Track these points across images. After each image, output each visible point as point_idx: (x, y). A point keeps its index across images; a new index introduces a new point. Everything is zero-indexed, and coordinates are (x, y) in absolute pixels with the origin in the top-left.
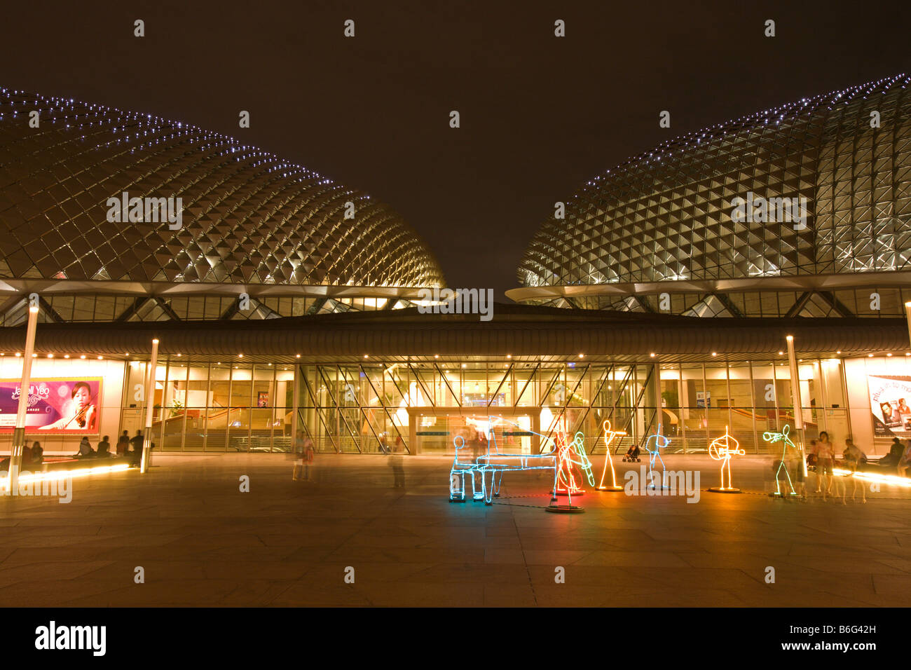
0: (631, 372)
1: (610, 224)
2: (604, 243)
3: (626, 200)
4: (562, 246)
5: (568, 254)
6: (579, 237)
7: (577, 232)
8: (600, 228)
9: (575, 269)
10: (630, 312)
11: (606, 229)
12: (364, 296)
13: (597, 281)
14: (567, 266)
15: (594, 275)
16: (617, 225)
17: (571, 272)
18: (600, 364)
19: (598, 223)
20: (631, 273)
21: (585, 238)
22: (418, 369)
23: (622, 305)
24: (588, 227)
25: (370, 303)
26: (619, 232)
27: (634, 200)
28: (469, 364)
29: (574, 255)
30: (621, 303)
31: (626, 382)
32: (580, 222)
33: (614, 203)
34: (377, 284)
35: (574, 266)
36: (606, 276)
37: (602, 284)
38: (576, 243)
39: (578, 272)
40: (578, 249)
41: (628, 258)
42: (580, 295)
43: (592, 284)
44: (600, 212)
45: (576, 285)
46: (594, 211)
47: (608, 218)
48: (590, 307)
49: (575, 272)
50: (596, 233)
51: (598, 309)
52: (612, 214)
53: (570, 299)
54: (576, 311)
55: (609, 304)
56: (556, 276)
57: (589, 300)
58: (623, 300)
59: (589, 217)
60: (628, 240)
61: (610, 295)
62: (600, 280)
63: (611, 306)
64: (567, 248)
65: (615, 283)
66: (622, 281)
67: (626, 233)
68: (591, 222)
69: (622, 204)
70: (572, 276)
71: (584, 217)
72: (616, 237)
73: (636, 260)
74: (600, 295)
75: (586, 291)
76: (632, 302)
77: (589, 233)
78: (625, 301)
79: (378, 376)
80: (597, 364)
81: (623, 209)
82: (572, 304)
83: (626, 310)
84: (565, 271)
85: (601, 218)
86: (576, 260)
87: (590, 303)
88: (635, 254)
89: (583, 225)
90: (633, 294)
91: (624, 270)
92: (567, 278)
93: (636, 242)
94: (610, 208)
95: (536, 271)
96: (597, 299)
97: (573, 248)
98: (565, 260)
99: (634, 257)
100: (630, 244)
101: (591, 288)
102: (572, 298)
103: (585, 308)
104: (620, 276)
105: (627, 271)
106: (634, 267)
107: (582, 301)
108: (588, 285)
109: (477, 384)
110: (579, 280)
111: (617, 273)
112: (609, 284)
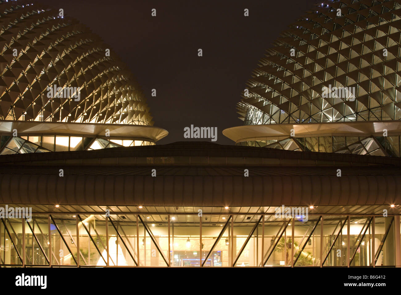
0: (368, 226)
1: (346, 52)
2: (339, 75)
3: (363, 25)
4: (291, 77)
5: (297, 86)
6: (311, 67)
7: (309, 61)
8: (334, 57)
9: (306, 104)
10: (367, 156)
11: (342, 58)
12: (55, 134)
13: (331, 119)
14: (296, 100)
15: (328, 112)
16: (354, 54)
17: (300, 108)
18: (334, 217)
19: (332, 51)
20: (369, 110)
21: (318, 68)
22: (118, 222)
23: (359, 148)
24: (321, 55)
25: (62, 142)
26: (356, 61)
27: (373, 26)
28: (179, 216)
29: (305, 87)
30: (359, 145)
31: (362, 237)
32: (312, 49)
33: (351, 29)
34: (70, 119)
35: (304, 100)
36: (341, 113)
37: (337, 122)
38: (307, 73)
39: (309, 108)
40: (309, 80)
41: (366, 93)
42: (311, 135)
43: (325, 123)
44: (335, 39)
45: (307, 124)
46: (327, 38)
47: (344, 46)
48: (322, 150)
49: (304, 108)
50: (330, 63)
51: (331, 152)
52: (348, 40)
53: (299, 140)
54: (307, 154)
55: (344, 146)
56: (283, 112)
57: (322, 141)
58: (360, 142)
59: (322, 44)
60: (367, 71)
61: (346, 135)
62: (334, 118)
63: (346, 148)
64: (296, 79)
65: (351, 122)
66: (360, 119)
67: (365, 64)
68: (324, 50)
69: (359, 30)
70: (302, 112)
71: (316, 43)
72: (352, 68)
73: (375, 95)
74: (334, 136)
75: (318, 129)
76: (370, 143)
77: (322, 62)
78: (363, 142)
79: (71, 230)
80: (330, 217)
81: (360, 36)
82: (301, 146)
83: (364, 153)
84: (293, 107)
85: (336, 45)
86: (307, 94)
87: (322, 145)
88: (374, 88)
89: (315, 53)
90: (372, 135)
91: (361, 107)
92: (296, 114)
93: (376, 74)
94: (346, 34)
95: (260, 106)
96: (330, 140)
97: (303, 80)
98: (295, 93)
99: (373, 91)
100: (368, 76)
101: (323, 127)
102: (301, 139)
103: (317, 150)
104: (357, 113)
105: (365, 108)
106: (373, 103)
107: (314, 142)
108: (320, 123)
109: (188, 240)
110: (310, 117)
111: (354, 109)
112: (344, 122)
